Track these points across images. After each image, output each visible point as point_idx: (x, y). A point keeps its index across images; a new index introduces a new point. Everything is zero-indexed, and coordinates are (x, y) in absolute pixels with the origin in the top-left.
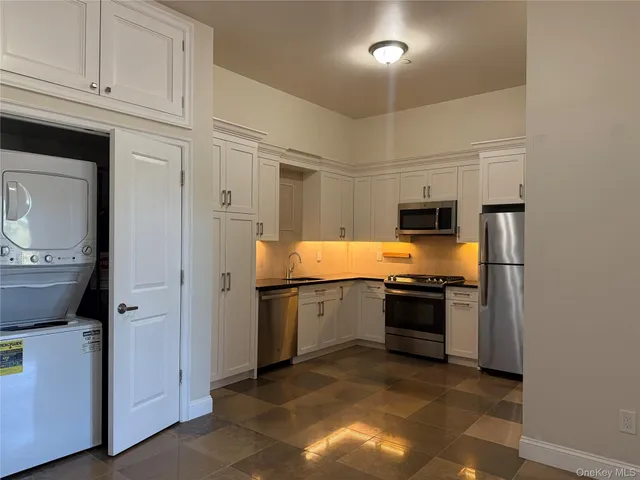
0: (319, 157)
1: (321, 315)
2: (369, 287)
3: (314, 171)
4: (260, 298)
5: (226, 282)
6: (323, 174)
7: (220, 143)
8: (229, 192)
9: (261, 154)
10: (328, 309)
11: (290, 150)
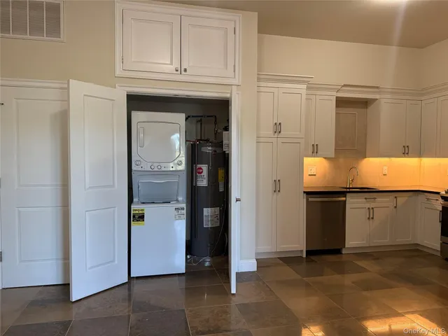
0: (377, 87)
1: (371, 218)
2: (428, 199)
3: (374, 100)
4: (307, 200)
5: (277, 186)
6: (383, 101)
7: (272, 90)
8: (280, 124)
9: (310, 92)
10: (379, 214)
11: (345, 86)
